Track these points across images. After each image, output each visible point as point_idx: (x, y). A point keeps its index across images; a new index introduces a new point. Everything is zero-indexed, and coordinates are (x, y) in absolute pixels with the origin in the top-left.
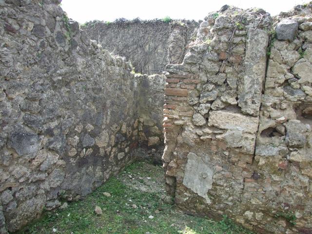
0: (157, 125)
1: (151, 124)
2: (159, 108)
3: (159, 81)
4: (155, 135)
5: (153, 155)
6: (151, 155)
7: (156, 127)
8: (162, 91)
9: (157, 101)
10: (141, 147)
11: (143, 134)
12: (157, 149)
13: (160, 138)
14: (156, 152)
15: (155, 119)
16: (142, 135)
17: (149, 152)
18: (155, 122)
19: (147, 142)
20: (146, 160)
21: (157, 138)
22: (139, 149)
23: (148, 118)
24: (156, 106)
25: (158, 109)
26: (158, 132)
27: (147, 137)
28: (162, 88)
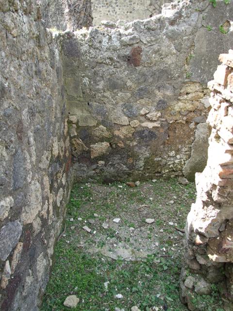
0: (103, 123)
1: (92, 123)
2: (105, 94)
3: (100, 42)
4: (102, 140)
5: (101, 170)
6: (98, 171)
7: (101, 126)
8: (108, 61)
9: (99, 81)
10: (79, 161)
11: (80, 141)
12: (107, 161)
13: (110, 144)
14: (105, 165)
15: (98, 113)
16: (78, 144)
17: (94, 166)
18: (100, 118)
19: (89, 152)
20: (90, 180)
21: (105, 144)
22: (76, 165)
23: (86, 114)
24: (98, 90)
25: (104, 96)
26: (106, 134)
27: (88, 145)
28: (107, 54)
